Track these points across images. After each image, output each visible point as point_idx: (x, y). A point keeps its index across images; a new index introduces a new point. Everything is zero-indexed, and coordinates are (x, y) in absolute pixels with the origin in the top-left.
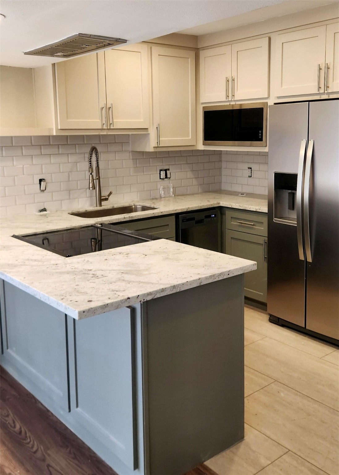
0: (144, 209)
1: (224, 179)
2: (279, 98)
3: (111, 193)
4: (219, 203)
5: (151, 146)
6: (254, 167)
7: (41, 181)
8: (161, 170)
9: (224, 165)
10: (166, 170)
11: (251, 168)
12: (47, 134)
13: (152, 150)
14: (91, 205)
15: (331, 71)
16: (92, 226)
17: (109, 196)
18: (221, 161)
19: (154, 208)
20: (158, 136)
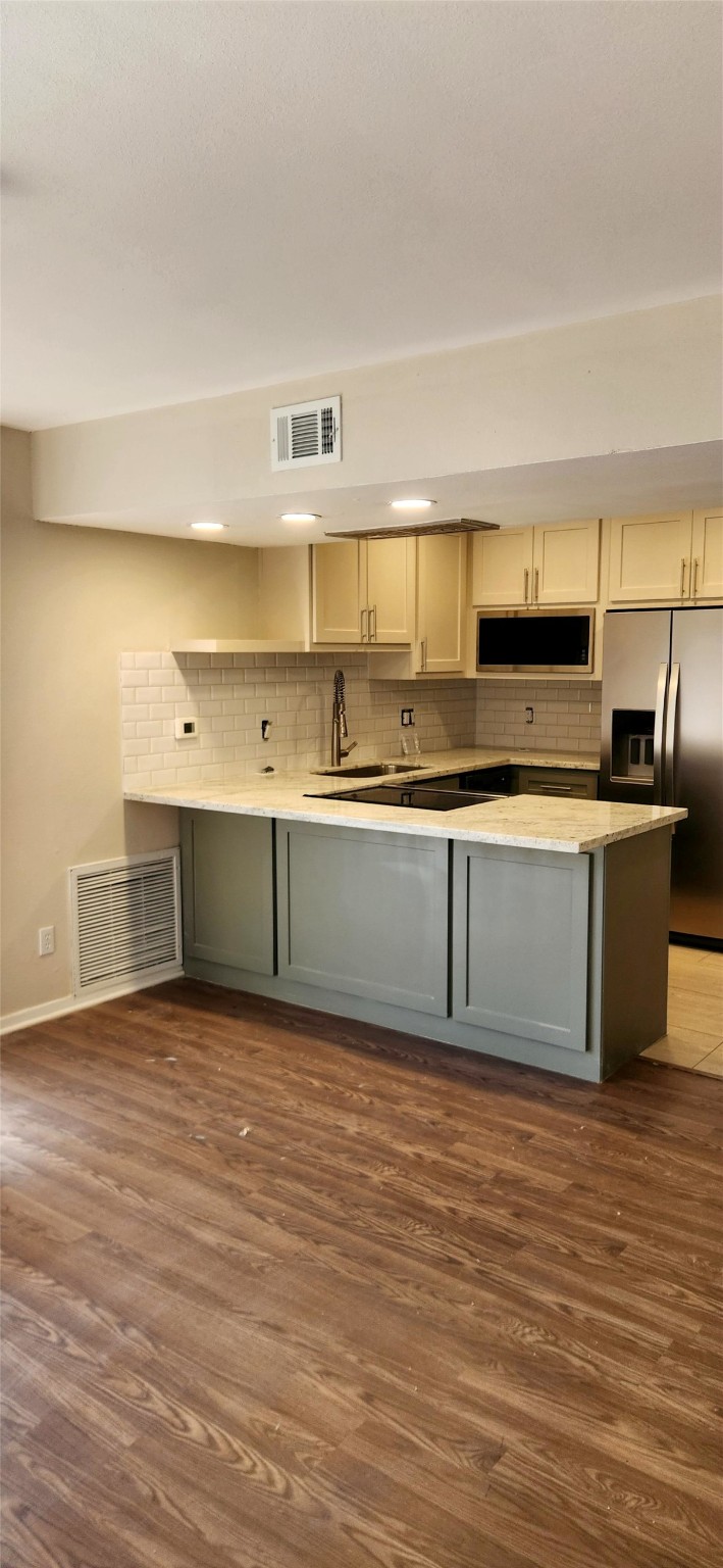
0: (400, 769)
1: (479, 727)
2: (614, 602)
3: (355, 744)
4: (508, 760)
5: (412, 670)
6: (537, 707)
7: (265, 723)
8: (403, 711)
9: (480, 704)
10: (410, 711)
11: (531, 709)
12: (296, 650)
13: (413, 677)
14: (322, 764)
15: (700, 569)
16: (380, 787)
17: (350, 748)
18: (475, 698)
19: (419, 768)
20: (424, 656)
